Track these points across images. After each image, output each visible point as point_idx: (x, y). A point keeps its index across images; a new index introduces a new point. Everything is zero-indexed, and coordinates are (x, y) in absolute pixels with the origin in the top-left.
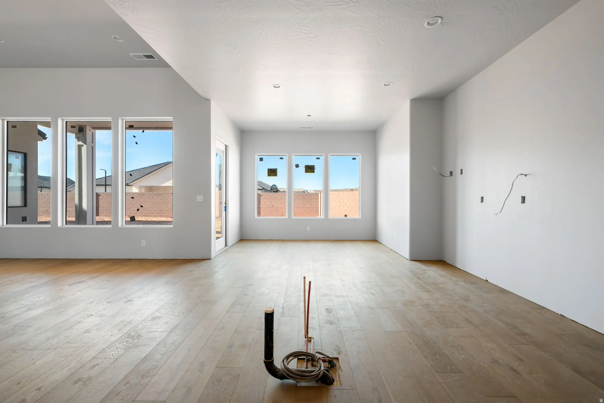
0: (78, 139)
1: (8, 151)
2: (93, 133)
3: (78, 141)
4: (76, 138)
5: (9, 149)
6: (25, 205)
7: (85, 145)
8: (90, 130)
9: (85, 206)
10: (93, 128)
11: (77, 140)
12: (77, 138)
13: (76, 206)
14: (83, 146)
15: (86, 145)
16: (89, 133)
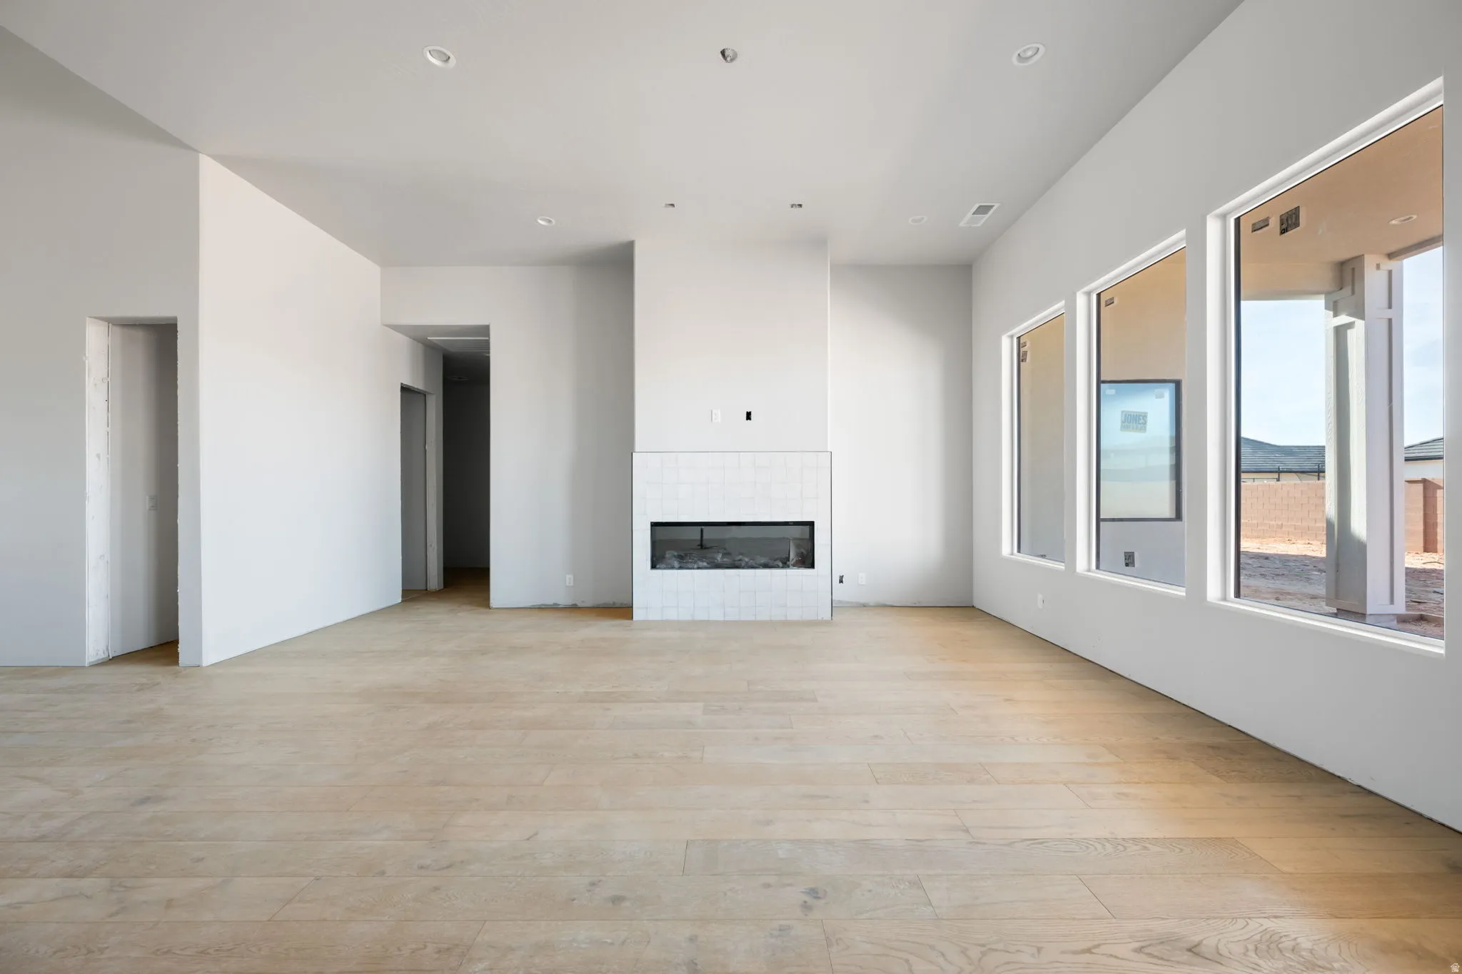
0: (1335, 308)
1: (1099, 382)
2: (1390, 272)
3: (1335, 315)
4: (1327, 308)
5: (1103, 378)
6: (1178, 516)
7: (1360, 324)
8: (1378, 267)
9: (1359, 526)
10: (1391, 256)
11: (1331, 313)
12: (1332, 304)
13: (1329, 524)
14: (1350, 326)
15: (1363, 318)
16: (1373, 280)
